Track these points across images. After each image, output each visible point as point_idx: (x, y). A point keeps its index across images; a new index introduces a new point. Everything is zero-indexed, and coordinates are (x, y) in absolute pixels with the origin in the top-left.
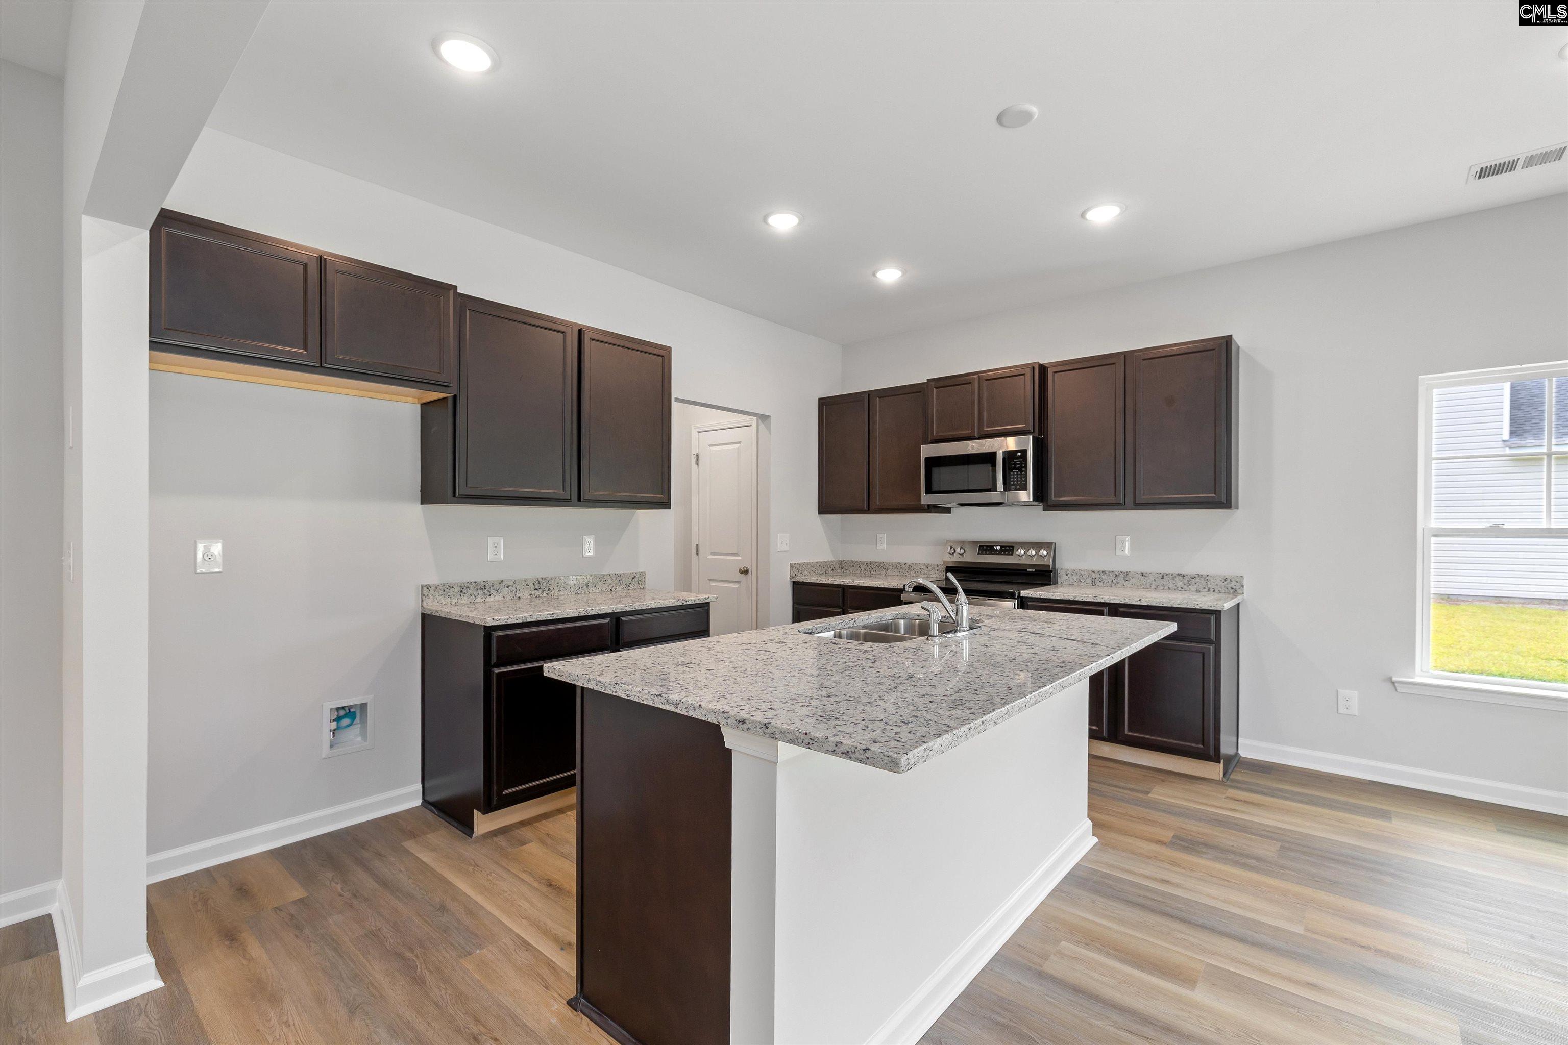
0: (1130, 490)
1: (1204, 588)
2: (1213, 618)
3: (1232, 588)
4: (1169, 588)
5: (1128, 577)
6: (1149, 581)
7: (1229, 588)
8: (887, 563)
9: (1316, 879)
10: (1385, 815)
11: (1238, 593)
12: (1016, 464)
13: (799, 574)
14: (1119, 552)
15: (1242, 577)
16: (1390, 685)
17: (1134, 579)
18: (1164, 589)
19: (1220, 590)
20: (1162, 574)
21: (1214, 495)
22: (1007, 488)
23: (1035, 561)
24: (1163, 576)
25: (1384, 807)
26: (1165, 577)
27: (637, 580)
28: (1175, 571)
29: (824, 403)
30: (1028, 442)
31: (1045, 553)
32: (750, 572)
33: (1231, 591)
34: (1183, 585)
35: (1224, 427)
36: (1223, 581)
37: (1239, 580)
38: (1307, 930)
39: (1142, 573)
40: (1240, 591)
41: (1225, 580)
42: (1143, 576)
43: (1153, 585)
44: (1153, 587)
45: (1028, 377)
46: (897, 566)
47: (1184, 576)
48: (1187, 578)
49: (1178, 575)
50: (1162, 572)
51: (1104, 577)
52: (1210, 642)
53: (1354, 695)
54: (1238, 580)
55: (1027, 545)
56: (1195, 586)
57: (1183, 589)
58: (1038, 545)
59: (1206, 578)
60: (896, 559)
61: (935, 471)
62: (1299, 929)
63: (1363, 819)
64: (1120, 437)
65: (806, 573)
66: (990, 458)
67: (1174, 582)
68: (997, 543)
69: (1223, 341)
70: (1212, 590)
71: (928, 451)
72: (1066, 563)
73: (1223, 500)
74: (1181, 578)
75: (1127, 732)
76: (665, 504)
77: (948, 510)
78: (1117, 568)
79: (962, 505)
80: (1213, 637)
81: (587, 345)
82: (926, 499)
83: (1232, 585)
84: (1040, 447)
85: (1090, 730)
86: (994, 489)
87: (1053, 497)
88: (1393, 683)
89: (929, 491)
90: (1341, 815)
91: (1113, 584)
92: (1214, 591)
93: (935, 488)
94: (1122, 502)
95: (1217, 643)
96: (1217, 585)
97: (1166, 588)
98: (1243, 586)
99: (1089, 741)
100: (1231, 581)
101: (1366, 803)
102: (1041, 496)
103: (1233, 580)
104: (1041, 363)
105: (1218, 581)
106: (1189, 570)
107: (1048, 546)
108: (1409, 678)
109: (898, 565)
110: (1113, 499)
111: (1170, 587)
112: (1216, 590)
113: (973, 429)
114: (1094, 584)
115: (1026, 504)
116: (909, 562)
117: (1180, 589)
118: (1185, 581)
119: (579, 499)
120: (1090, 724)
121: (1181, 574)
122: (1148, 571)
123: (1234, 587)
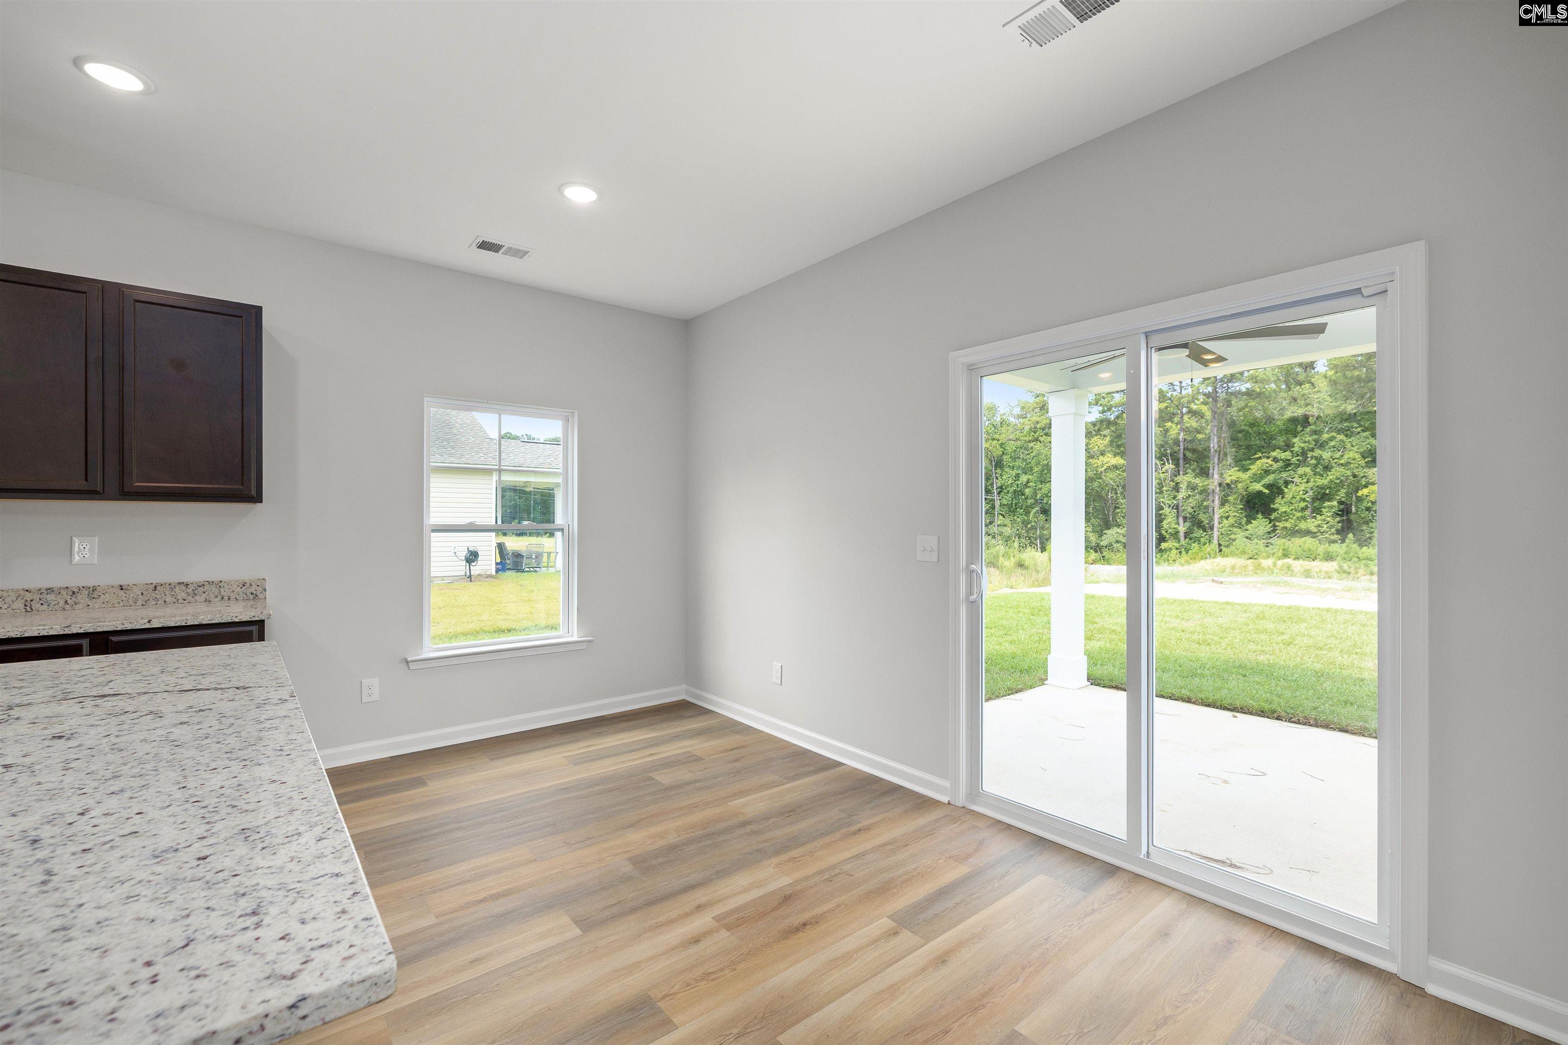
1: (216, 597)
3: (252, 594)
4: (165, 602)
5: (96, 592)
6: (132, 596)
7: (249, 594)
9: (413, 866)
10: (420, 782)
11: (259, 599)
15: (263, 579)
16: (404, 665)
17: (107, 595)
18: (156, 604)
19: (237, 597)
20: (154, 585)
21: (242, 487)
24: (155, 587)
25: (415, 775)
26: (158, 588)
33: (251, 597)
34: (186, 596)
36: (242, 586)
37: (261, 584)
38: (437, 917)
39: (121, 586)
40: (261, 596)
41: (244, 585)
42: (122, 589)
43: (140, 600)
44: (140, 603)
47: (187, 585)
48: (191, 588)
49: (179, 583)
50: (155, 581)
53: (375, 682)
54: (259, 584)
56: (204, 596)
57: (186, 602)
62: (430, 920)
63: (408, 793)
67: (173, 593)
70: (226, 598)
74: (184, 588)
83: (253, 589)
88: (407, 662)
90: (389, 797)
92: (229, 599)
96: (233, 591)
97: (161, 602)
98: (265, 590)
100: (251, 585)
101: (401, 778)
103: (253, 584)
105: (235, 586)
108: (419, 655)
111: (167, 600)
112: (232, 597)
117: (181, 601)
118: (190, 591)
121: (183, 583)
122: (131, 583)
123: (255, 592)
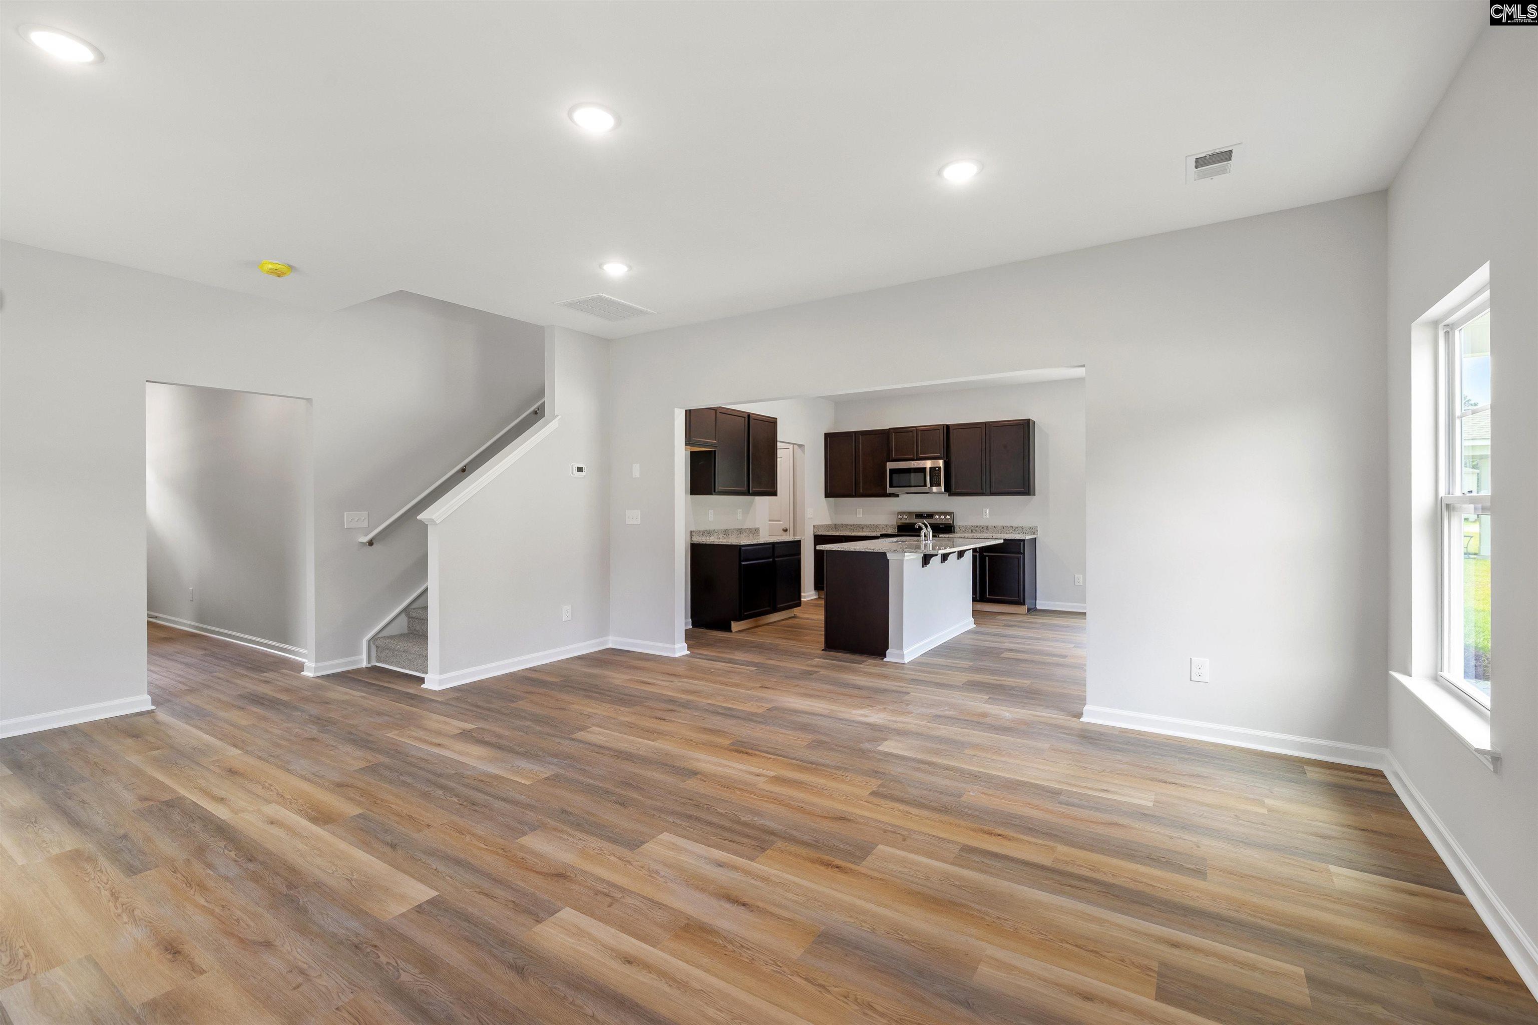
0: (988, 486)
2: (1022, 543)
8: (863, 525)
12: (935, 473)
13: (817, 531)
14: (984, 517)
22: (931, 485)
23: (944, 522)
27: (756, 531)
28: (1009, 525)
29: (827, 436)
30: (941, 463)
31: (949, 517)
32: (788, 530)
35: (1027, 460)
45: (941, 431)
46: (868, 526)
51: (977, 529)
52: (1021, 553)
55: (940, 514)
58: (945, 514)
59: (1022, 528)
60: (868, 523)
61: (895, 476)
64: (984, 463)
65: (820, 530)
66: (923, 470)
68: (924, 513)
69: (1026, 421)
71: (890, 465)
72: (959, 522)
73: (1027, 492)
75: (987, 596)
76: (774, 494)
77: (897, 496)
78: (983, 524)
79: (908, 493)
80: (1022, 551)
81: (752, 422)
82: (889, 490)
84: (947, 465)
85: (973, 597)
86: (925, 485)
87: (953, 490)
89: (891, 486)
91: (981, 532)
93: (894, 485)
94: (985, 492)
95: (1024, 554)
99: (972, 603)
102: (948, 489)
104: (947, 424)
106: (1015, 524)
107: (950, 514)
109: (870, 526)
110: (981, 491)
113: (913, 455)
114: (972, 532)
115: (940, 493)
116: (876, 524)
119: (715, 491)
120: (973, 595)
